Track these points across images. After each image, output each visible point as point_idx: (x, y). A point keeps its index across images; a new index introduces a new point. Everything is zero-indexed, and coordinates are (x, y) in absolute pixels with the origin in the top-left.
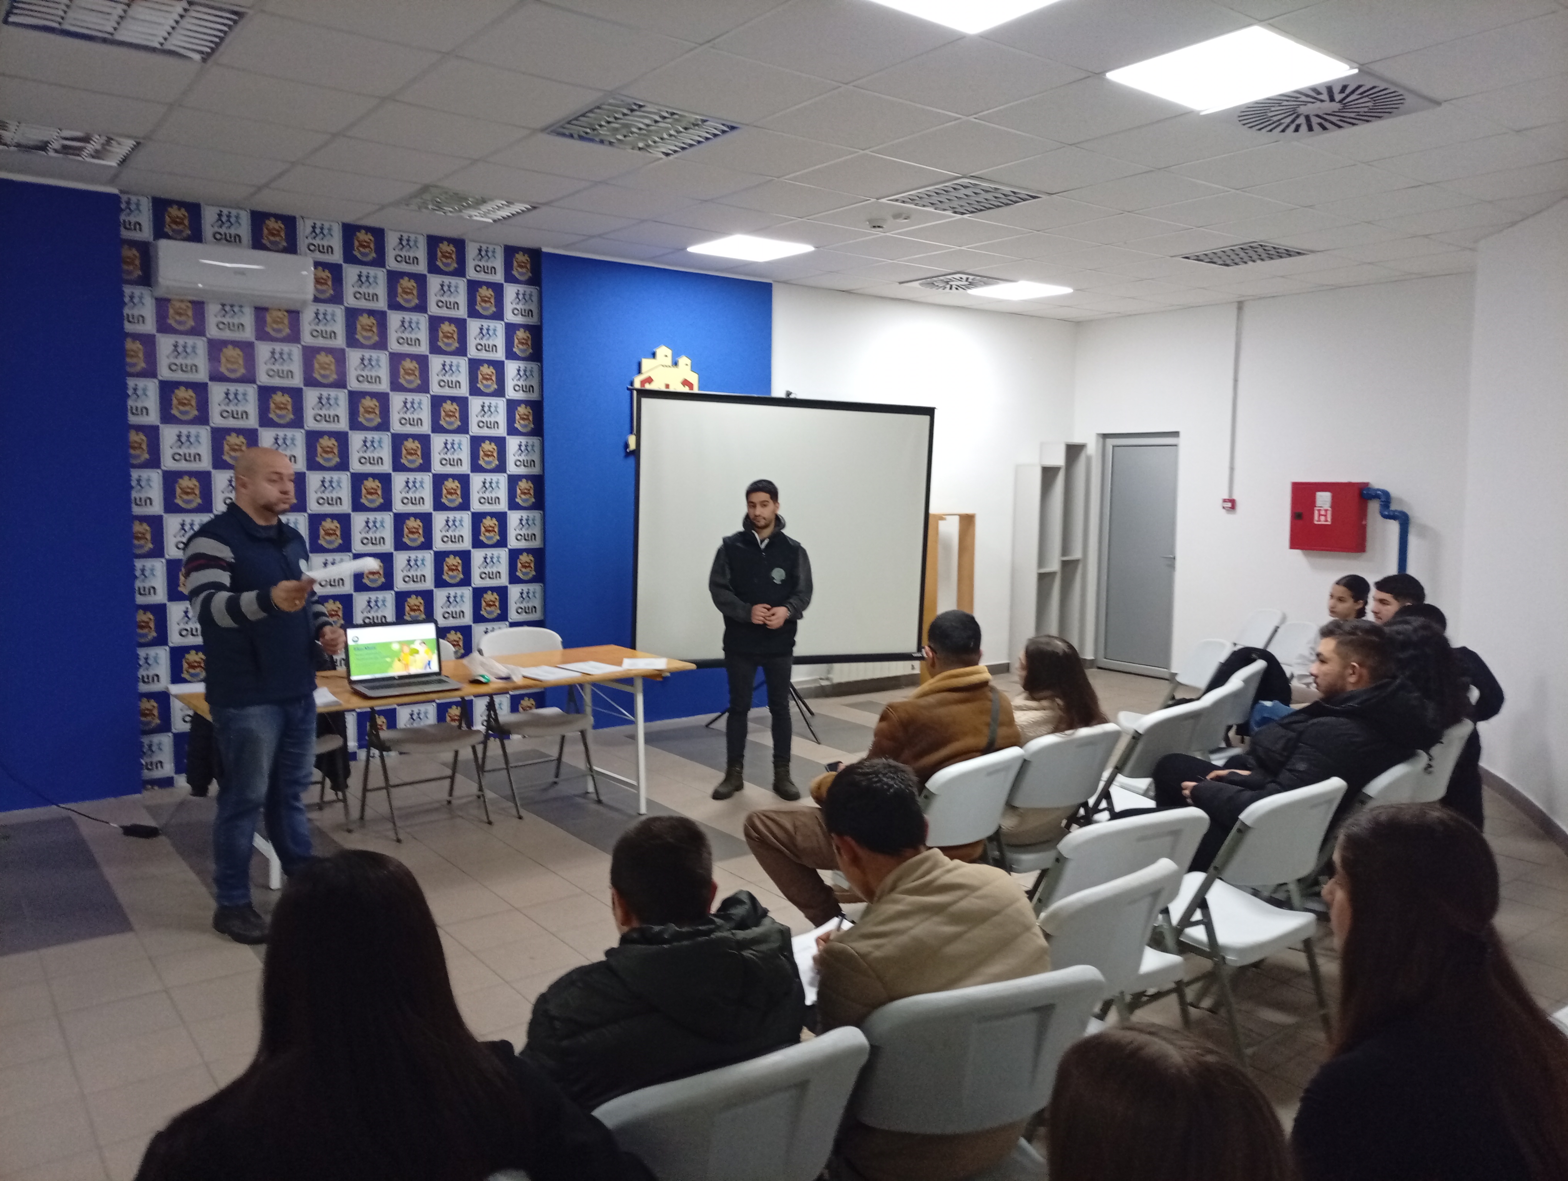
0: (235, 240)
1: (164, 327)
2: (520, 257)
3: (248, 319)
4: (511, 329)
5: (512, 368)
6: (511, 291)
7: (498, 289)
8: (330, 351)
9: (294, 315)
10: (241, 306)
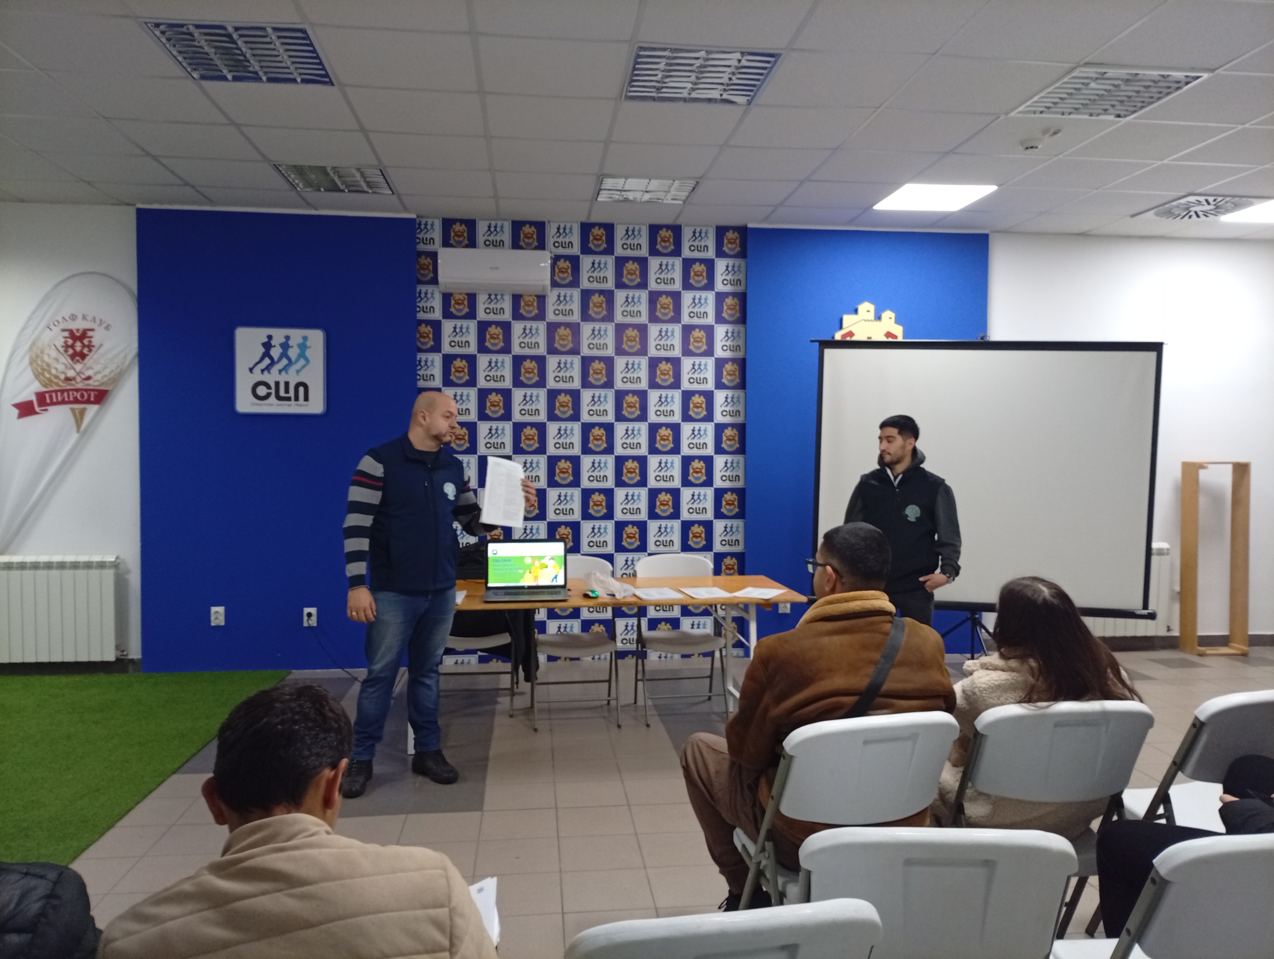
0: (500, 244)
1: (447, 315)
2: (730, 235)
3: (507, 305)
4: (720, 297)
5: (720, 331)
6: (721, 265)
7: (710, 265)
8: (567, 325)
9: (541, 299)
10: (502, 295)
